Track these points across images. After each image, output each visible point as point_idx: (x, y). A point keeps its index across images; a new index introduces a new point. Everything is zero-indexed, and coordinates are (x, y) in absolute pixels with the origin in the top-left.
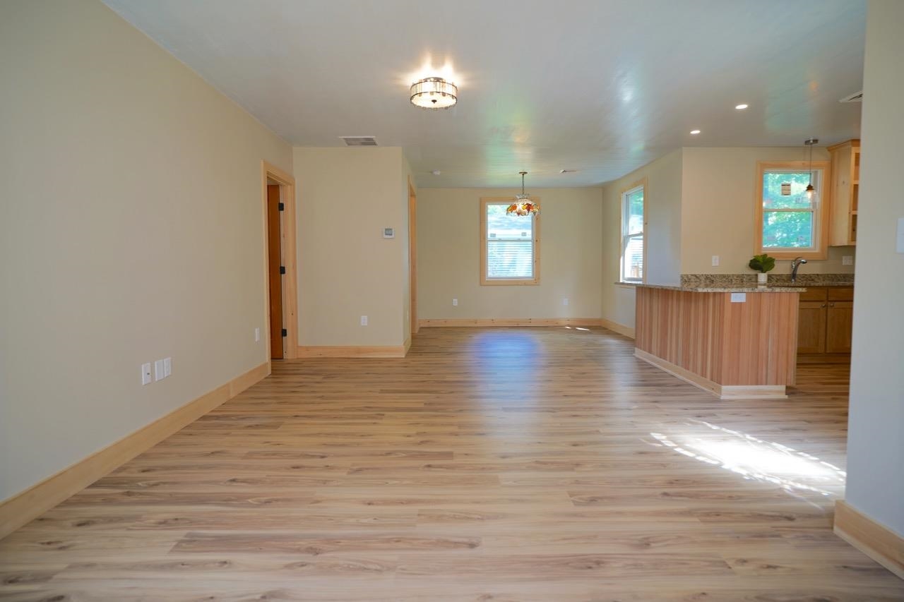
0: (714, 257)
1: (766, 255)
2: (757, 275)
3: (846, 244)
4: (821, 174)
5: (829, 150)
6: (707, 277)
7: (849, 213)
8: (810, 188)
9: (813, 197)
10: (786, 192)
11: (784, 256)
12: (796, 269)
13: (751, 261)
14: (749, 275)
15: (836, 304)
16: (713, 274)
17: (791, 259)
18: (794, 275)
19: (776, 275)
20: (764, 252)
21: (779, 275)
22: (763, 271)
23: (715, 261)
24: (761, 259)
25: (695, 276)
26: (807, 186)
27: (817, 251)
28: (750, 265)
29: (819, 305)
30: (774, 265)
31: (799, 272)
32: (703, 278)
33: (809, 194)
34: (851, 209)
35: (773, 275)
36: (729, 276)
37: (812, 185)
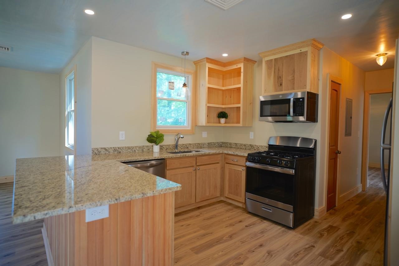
0: (121, 133)
1: (158, 131)
2: (153, 146)
3: (205, 125)
4: (191, 78)
5: (195, 64)
6: (115, 149)
7: (206, 105)
8: (185, 85)
9: (187, 91)
10: (171, 87)
11: (169, 132)
12: (177, 141)
13: (149, 135)
14: (147, 146)
15: (201, 167)
16: (119, 146)
17: (175, 134)
18: (176, 146)
19: (166, 146)
20: (157, 129)
21: (168, 145)
22: (157, 144)
23: (122, 136)
24: (155, 135)
25: (105, 149)
26: (183, 83)
27: (189, 128)
28: (147, 140)
29: (191, 169)
30: (164, 139)
31: (179, 143)
32: (111, 151)
33: (184, 89)
34: (207, 102)
35: (164, 145)
36: (133, 148)
37: (186, 84)
